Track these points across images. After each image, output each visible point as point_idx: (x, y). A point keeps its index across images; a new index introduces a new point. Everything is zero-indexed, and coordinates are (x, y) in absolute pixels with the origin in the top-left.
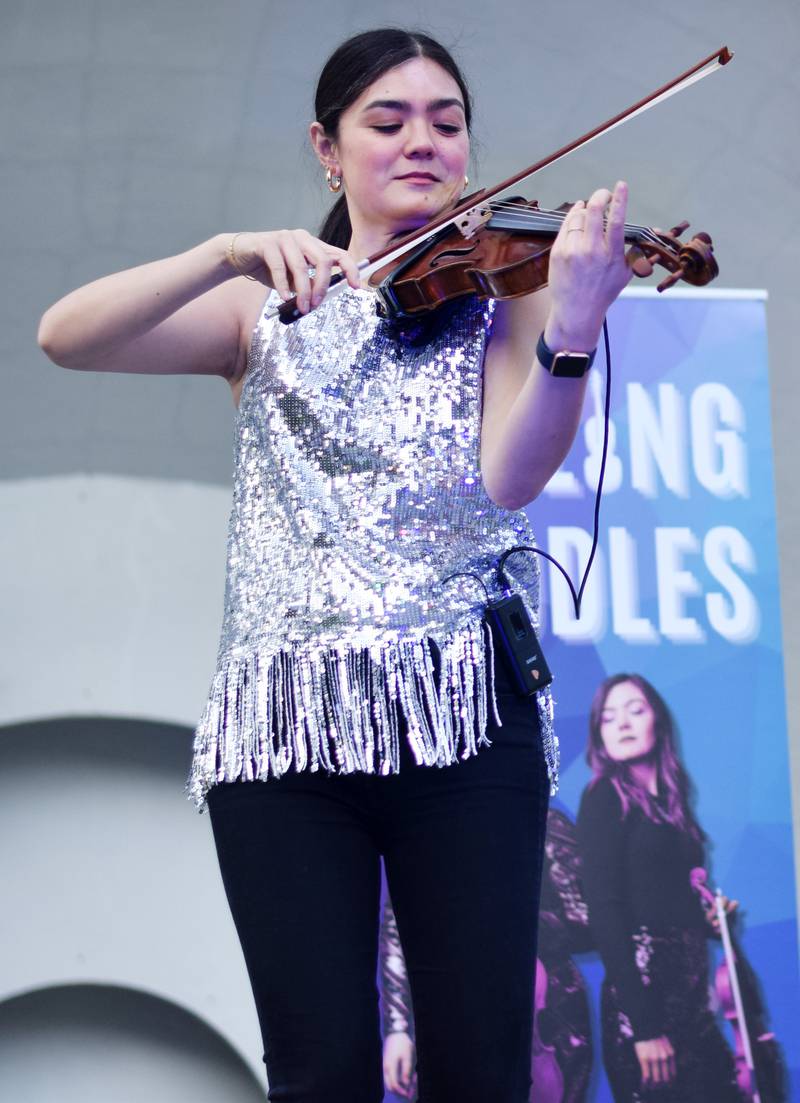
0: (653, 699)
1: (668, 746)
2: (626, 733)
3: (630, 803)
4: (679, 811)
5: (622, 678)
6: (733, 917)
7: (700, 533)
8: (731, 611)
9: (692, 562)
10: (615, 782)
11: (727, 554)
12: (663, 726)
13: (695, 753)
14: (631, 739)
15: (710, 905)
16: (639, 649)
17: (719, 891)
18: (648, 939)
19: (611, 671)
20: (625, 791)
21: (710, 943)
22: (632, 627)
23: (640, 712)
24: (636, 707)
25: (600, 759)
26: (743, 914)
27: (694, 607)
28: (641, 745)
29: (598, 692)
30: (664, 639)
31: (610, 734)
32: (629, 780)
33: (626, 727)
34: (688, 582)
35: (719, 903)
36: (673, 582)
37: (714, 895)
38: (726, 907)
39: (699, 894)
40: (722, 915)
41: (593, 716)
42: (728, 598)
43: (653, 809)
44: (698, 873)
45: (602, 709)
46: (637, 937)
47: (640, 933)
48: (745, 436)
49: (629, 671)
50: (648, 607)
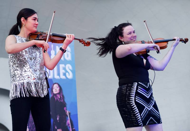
0: (59, 86)
1: (61, 92)
2: (56, 90)
3: (56, 99)
4: (63, 100)
5: (55, 83)
6: (69, 114)
7: (65, 65)
8: (69, 75)
9: (64, 69)
10: (54, 96)
11: (69, 68)
12: (61, 89)
13: (65, 93)
14: (56, 91)
15: (66, 112)
16: (57, 80)
17: (68, 110)
18: (59, 116)
19: (54, 82)
20: (56, 98)
21: (67, 117)
22: (57, 77)
23: (58, 88)
24: (57, 87)
25: (53, 93)
26: (71, 113)
27: (65, 74)
28: (58, 92)
29: (52, 85)
30: (61, 78)
31: (54, 90)
32: (56, 96)
33: (56, 89)
34: (64, 71)
35: (68, 112)
36: (62, 71)
37: (67, 111)
38: (69, 112)
39: (65, 111)
40: (68, 113)
41: (52, 88)
42: (69, 73)
43: (59, 100)
44: (65, 108)
45: (53, 87)
46: (57, 116)
47: (58, 115)
48: (71, 53)
49: (56, 82)
50: (59, 74)
